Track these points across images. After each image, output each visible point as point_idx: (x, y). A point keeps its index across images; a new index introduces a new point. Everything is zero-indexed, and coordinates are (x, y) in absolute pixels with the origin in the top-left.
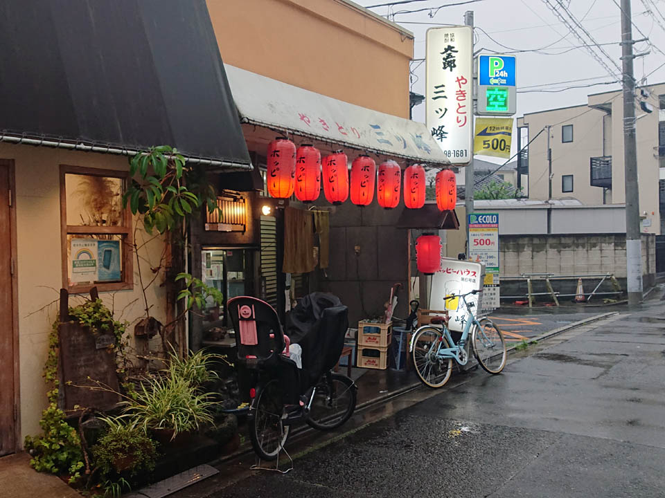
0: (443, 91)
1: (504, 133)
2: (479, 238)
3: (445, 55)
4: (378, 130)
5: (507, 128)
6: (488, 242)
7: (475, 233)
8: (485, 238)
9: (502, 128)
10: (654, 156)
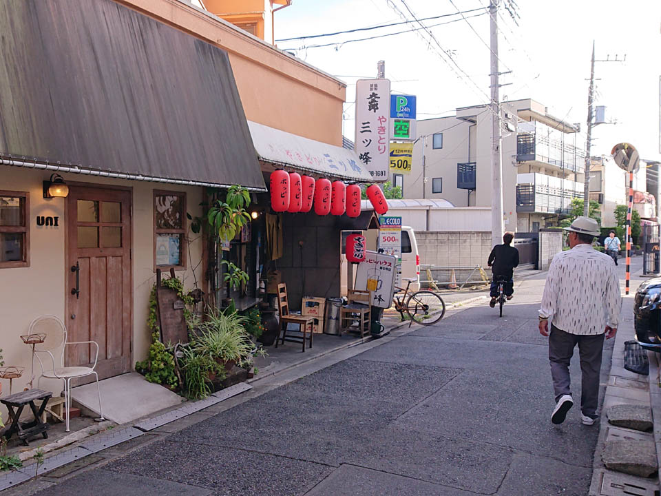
0: (368, 127)
1: (406, 155)
2: (387, 236)
3: (370, 100)
4: (329, 158)
5: (409, 151)
6: (393, 239)
7: (384, 232)
8: (391, 236)
9: (405, 151)
10: (513, 163)
